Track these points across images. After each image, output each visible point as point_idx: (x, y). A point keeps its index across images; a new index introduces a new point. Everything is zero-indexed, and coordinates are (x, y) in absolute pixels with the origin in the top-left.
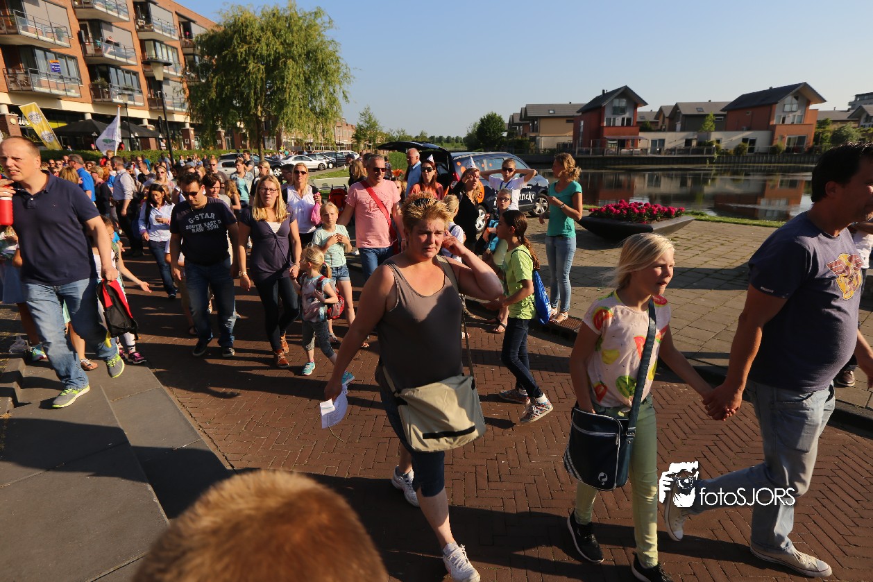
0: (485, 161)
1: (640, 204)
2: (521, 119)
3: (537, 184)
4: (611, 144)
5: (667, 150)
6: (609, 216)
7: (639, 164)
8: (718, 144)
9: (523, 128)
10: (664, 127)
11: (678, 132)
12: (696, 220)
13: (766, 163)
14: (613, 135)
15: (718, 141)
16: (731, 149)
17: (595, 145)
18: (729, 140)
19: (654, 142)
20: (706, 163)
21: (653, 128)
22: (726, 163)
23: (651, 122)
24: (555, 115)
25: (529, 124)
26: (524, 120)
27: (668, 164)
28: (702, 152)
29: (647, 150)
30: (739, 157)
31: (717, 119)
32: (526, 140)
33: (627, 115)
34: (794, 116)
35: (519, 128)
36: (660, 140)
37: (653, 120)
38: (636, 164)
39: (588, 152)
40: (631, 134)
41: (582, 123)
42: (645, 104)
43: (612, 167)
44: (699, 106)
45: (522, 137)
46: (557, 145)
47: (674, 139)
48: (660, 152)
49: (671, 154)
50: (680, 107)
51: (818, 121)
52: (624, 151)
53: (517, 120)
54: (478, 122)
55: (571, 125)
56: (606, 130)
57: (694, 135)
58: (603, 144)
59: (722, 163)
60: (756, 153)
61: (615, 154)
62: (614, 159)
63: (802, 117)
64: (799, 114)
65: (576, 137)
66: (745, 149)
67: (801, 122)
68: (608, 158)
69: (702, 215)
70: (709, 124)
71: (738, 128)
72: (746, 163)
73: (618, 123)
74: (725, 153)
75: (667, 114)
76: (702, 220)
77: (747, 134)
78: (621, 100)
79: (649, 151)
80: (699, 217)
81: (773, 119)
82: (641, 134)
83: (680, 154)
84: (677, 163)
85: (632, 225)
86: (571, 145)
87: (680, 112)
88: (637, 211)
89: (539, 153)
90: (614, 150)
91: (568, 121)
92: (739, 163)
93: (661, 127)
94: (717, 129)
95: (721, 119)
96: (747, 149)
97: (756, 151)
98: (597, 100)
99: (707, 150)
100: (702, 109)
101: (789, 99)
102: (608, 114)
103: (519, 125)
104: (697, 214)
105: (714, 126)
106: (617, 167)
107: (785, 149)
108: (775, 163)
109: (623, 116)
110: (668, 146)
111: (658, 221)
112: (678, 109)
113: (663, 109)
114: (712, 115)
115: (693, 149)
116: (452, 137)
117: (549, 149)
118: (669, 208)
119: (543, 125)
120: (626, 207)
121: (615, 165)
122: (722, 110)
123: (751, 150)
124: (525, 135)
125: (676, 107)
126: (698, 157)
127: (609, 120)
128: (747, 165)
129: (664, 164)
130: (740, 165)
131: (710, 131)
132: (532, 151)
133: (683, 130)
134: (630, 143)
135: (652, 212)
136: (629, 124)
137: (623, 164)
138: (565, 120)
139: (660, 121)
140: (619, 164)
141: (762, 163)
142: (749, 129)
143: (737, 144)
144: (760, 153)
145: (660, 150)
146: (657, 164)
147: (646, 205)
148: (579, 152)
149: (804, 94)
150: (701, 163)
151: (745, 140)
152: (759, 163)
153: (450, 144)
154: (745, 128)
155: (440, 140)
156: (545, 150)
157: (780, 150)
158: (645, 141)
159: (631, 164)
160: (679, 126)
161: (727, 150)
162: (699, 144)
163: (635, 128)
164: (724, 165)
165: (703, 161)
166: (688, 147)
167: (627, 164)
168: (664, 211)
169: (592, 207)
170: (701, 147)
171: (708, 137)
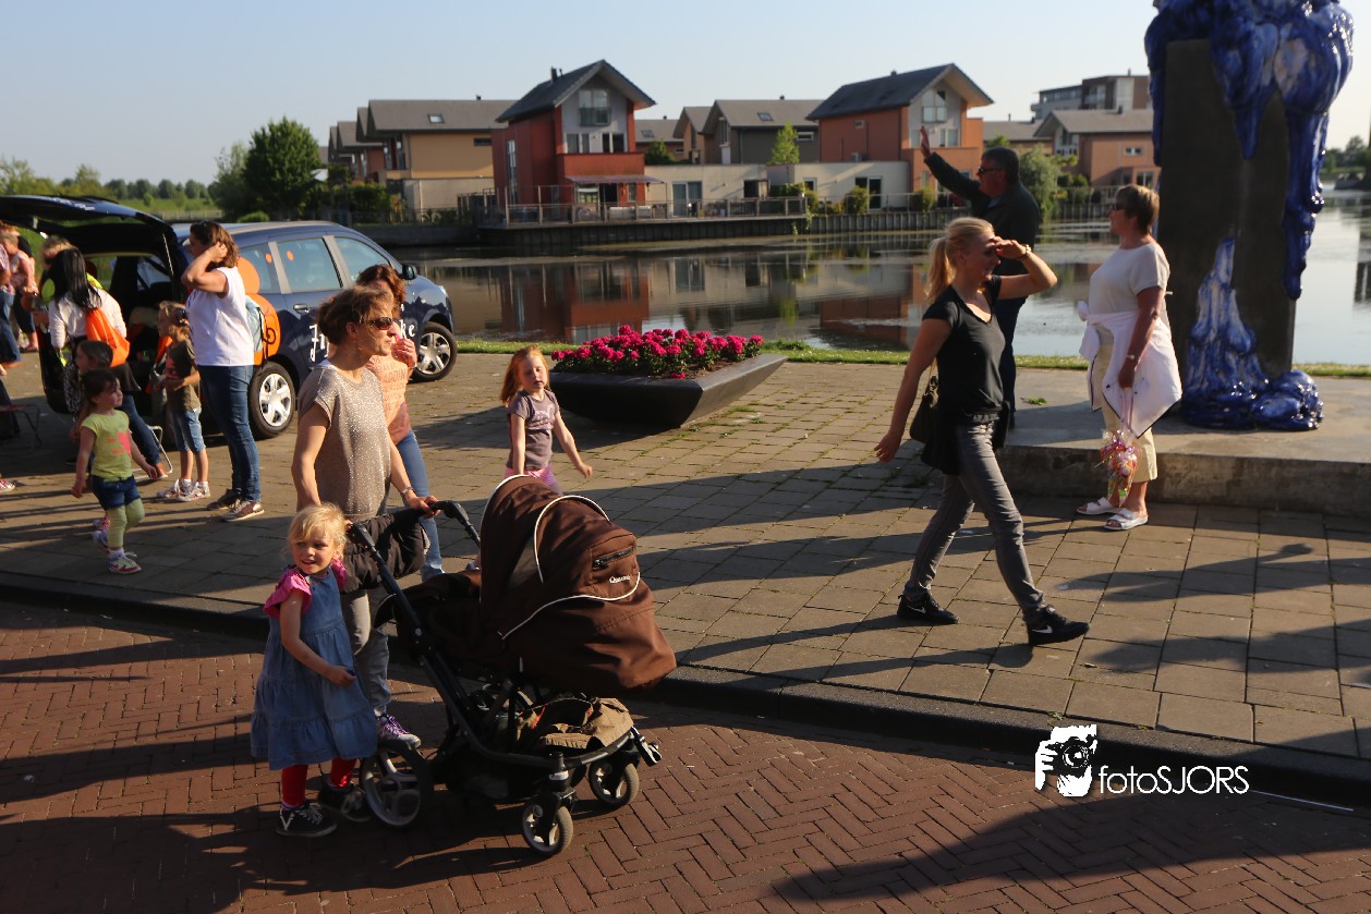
0: (273, 246)
1: (667, 333)
2: (359, 136)
3: (419, 299)
4: (586, 194)
5: (710, 205)
6: (598, 367)
7: (654, 240)
8: (809, 192)
9: (368, 159)
10: (695, 155)
11: (726, 165)
12: (790, 360)
13: (906, 229)
14: (588, 173)
15: (810, 185)
16: (837, 202)
17: (547, 198)
18: (828, 181)
19: (679, 189)
20: (791, 233)
21: (672, 157)
22: (831, 231)
23: (668, 144)
24: (445, 127)
25: (381, 148)
26: (368, 139)
27: (715, 237)
28: (779, 208)
29: (665, 206)
30: (855, 217)
31: (800, 137)
32: (378, 191)
33: (613, 128)
34: (943, 131)
35: (358, 158)
36: (690, 184)
37: (670, 139)
38: (645, 240)
39: (534, 216)
40: (627, 172)
41: (512, 146)
42: (651, 103)
43: (594, 248)
44: (760, 107)
45: (367, 182)
46: (459, 199)
47: (722, 182)
48: (694, 211)
49: (718, 214)
50: (724, 109)
51: (985, 142)
52: (616, 210)
53: (350, 140)
54: (247, 144)
55: (487, 151)
56: (569, 163)
57: (759, 172)
58: (567, 195)
59: (824, 232)
60: (885, 209)
61: (597, 218)
62: (596, 228)
63: (957, 133)
64: (952, 128)
65: (501, 178)
66: (863, 200)
67: (956, 144)
68: (581, 228)
69: (800, 349)
70: (787, 146)
71: (844, 157)
72: (870, 230)
73: (596, 145)
74: (825, 210)
75: (699, 125)
76: (800, 361)
77: (862, 169)
78: (596, 92)
79: (671, 209)
80: (794, 354)
81: (907, 138)
82: (649, 172)
83: (737, 214)
84: (734, 236)
85: (654, 383)
86: (492, 199)
87: (726, 122)
88: (661, 350)
89: (415, 220)
90: (593, 209)
91: (478, 142)
92: (855, 230)
93: (690, 154)
94: (804, 159)
95: (809, 137)
96: (868, 203)
97: (883, 204)
98: (540, 92)
99: (790, 202)
100: (768, 114)
101: (929, 96)
102: (570, 124)
103: (357, 151)
104: (789, 347)
105: (797, 152)
106: (604, 247)
107: (936, 198)
108: (921, 228)
109: (605, 130)
110: (709, 196)
111: (710, 370)
112: (721, 114)
113: (690, 115)
114: (789, 128)
115: (763, 204)
116: (175, 182)
117: (439, 211)
118: (729, 339)
119: (417, 149)
120: (634, 342)
121: (598, 243)
122: (809, 118)
123: (875, 202)
124: (376, 177)
125: (716, 111)
126: (776, 221)
127: (574, 139)
128: (873, 233)
129: (707, 237)
130: (859, 234)
131: (789, 164)
132: (398, 216)
133: (736, 160)
134: (627, 192)
135: (694, 352)
136: (619, 149)
137: (618, 241)
138: (470, 139)
139: (687, 141)
140: (607, 242)
141: (899, 229)
142: (865, 159)
143: (847, 191)
144: (892, 209)
145: (694, 206)
146: (691, 238)
147: (679, 334)
148: (514, 216)
149: (953, 87)
150: (783, 234)
151: (861, 182)
152: (892, 229)
153: (169, 201)
154: (857, 155)
155: (139, 190)
156: (430, 212)
157: (928, 202)
158: (660, 188)
159: (636, 240)
160: (726, 153)
161: (829, 203)
162: (773, 191)
163: (634, 157)
164: (828, 236)
165: (783, 228)
166: (752, 200)
167: (626, 241)
168: (719, 345)
169: (559, 347)
170: (778, 199)
171: (790, 177)
